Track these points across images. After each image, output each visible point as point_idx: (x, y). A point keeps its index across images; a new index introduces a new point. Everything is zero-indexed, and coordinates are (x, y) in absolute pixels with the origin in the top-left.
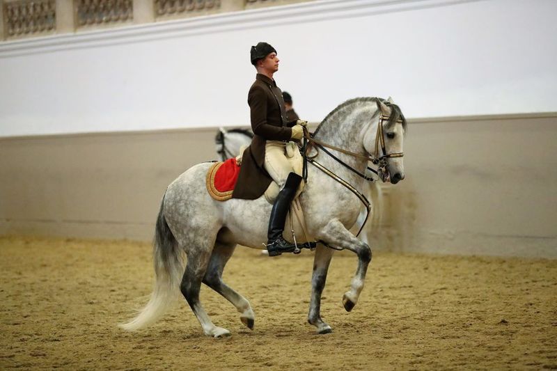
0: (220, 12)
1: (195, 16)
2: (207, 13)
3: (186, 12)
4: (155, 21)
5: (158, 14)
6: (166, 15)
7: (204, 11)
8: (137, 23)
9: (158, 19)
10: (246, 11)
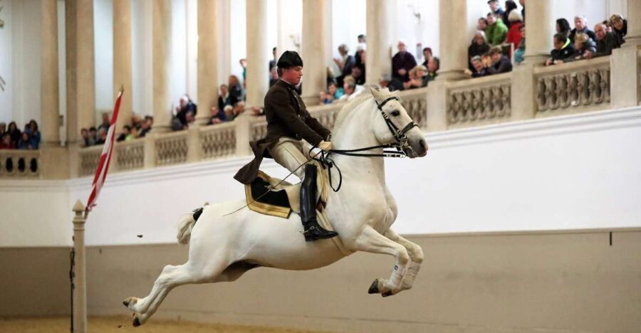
0: (510, 121)
1: (486, 124)
2: (498, 121)
3: (477, 120)
4: (447, 129)
5: (450, 123)
6: (458, 123)
7: (495, 119)
8: (430, 131)
9: (451, 127)
10: (536, 120)
